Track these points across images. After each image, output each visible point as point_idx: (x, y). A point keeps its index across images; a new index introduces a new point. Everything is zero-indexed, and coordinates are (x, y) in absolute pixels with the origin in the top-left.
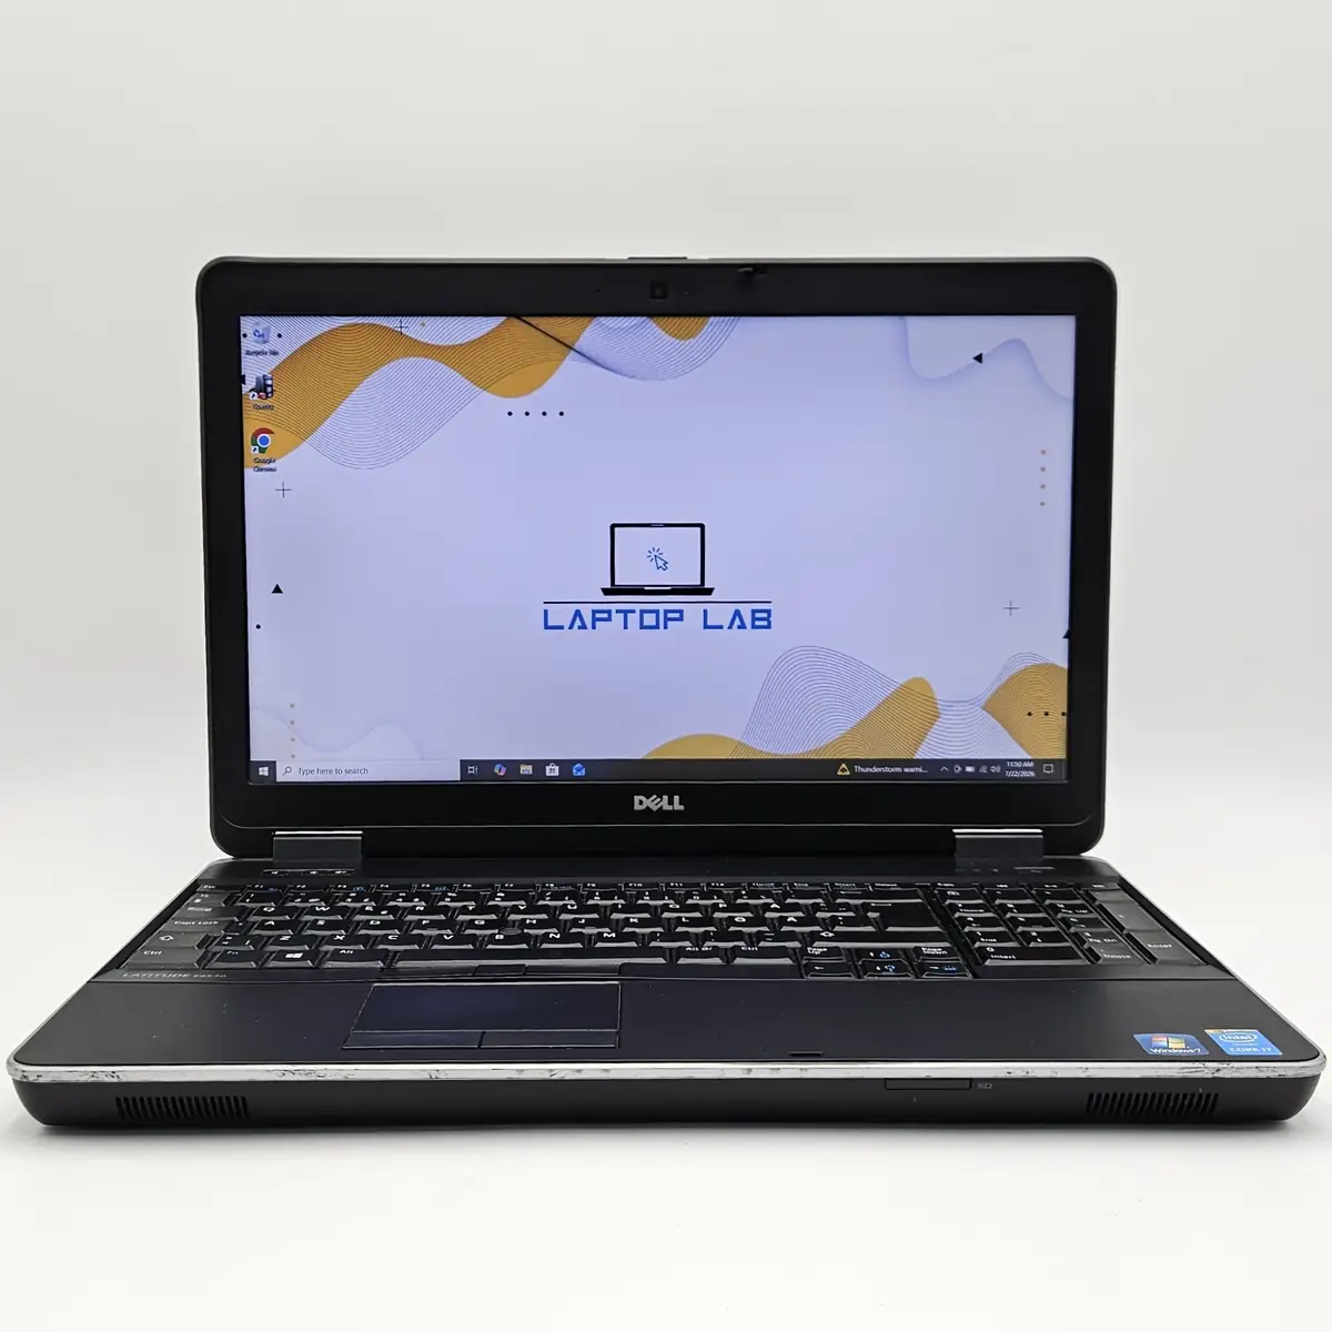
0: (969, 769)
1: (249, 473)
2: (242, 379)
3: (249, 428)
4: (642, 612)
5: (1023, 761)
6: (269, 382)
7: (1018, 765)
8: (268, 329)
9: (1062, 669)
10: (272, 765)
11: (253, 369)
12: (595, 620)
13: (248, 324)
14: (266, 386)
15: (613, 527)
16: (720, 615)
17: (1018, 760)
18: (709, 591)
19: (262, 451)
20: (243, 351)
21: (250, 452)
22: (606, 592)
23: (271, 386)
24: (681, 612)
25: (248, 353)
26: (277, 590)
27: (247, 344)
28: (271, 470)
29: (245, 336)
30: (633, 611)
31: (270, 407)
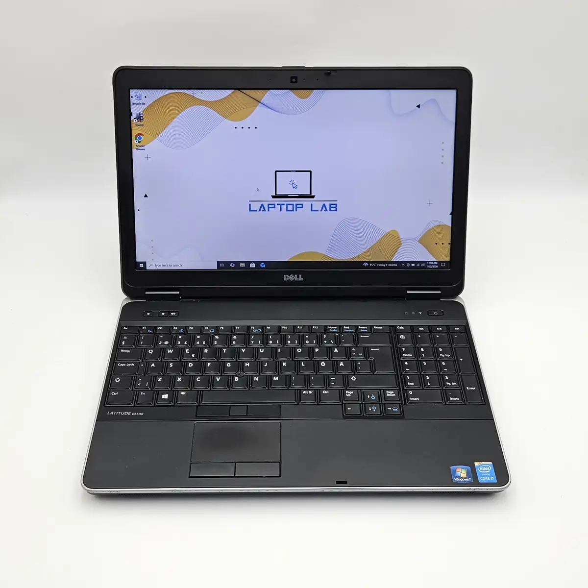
0: (413, 265)
1: (134, 151)
2: (131, 114)
3: (134, 133)
4: (287, 205)
5: (433, 262)
6: (142, 115)
7: (432, 263)
8: (141, 95)
9: (449, 227)
10: (145, 263)
11: (135, 110)
12: (269, 208)
13: (133, 93)
14: (141, 117)
15: (276, 172)
16: (318, 206)
17: (432, 261)
18: (313, 197)
19: (139, 142)
20: (131, 104)
21: (135, 142)
22: (273, 197)
23: (142, 117)
24: (302, 205)
25: (133, 104)
26: (146, 196)
27: (133, 100)
28: (143, 149)
29: (132, 97)
30: (284, 205)
31: (143, 125)
